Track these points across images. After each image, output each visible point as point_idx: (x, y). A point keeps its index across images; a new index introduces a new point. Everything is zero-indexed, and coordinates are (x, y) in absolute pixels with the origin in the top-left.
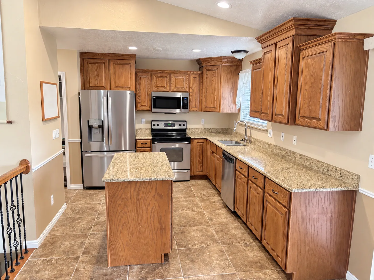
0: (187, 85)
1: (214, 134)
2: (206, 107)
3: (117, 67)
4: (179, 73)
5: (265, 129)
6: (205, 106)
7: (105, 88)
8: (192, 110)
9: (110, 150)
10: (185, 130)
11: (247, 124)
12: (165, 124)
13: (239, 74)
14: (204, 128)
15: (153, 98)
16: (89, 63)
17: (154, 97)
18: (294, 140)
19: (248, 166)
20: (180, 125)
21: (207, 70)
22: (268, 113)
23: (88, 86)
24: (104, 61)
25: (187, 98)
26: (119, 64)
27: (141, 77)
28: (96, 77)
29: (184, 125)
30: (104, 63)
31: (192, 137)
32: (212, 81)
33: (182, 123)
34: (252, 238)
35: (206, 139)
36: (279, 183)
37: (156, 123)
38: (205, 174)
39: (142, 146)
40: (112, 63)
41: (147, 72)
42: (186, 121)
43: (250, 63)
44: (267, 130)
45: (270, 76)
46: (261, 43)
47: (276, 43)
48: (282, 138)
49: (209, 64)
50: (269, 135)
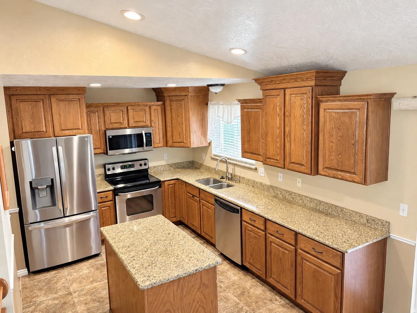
0: (148, 118)
1: (180, 170)
2: (173, 142)
3: (62, 104)
4: (137, 105)
5: (254, 167)
6: (171, 142)
7: (46, 132)
8: (156, 146)
9: (65, 216)
10: (146, 170)
11: (227, 160)
12: (122, 166)
13: (207, 104)
14: (168, 165)
15: (109, 138)
16: (20, 102)
17: (110, 136)
18: (299, 182)
19: (264, 219)
20: (141, 165)
21: (171, 101)
22: (278, 159)
23: (20, 132)
24: (41, 97)
25: (150, 133)
26: (64, 101)
27: (90, 113)
28: (32, 120)
29: (145, 164)
30: (43, 100)
31: (162, 180)
32: (178, 113)
33: (142, 162)
34: (276, 295)
35: (178, 179)
36: (325, 243)
37: (110, 166)
38: (179, 219)
39: (102, 201)
40: (53, 100)
41: (97, 106)
42: (146, 159)
43: (239, 101)
44: (256, 169)
45: (278, 121)
46: (260, 84)
47: (284, 89)
48: (279, 178)
49: (173, 94)
50: (260, 173)
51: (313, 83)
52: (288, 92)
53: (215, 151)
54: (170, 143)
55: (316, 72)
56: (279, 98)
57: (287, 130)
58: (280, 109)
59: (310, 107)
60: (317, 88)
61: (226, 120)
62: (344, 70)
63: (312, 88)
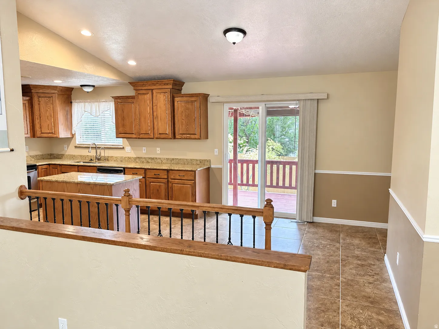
2: (42, 133)
5: (121, 147)
6: (40, 132)
13: (71, 102)
14: (30, 156)
18: (158, 151)
21: (39, 97)
22: (149, 133)
31: (37, 164)
35: (49, 164)
43: (113, 97)
44: (123, 148)
45: (148, 109)
46: (134, 86)
47: (152, 90)
48: (144, 151)
49: (41, 91)
50: (126, 150)
51: (171, 87)
52: (154, 91)
53: (79, 140)
54: (38, 133)
55: (173, 80)
56: (148, 95)
57: (155, 114)
58: (150, 102)
59: (170, 99)
60: (173, 89)
61: (95, 114)
62: (184, 82)
63: (171, 90)
